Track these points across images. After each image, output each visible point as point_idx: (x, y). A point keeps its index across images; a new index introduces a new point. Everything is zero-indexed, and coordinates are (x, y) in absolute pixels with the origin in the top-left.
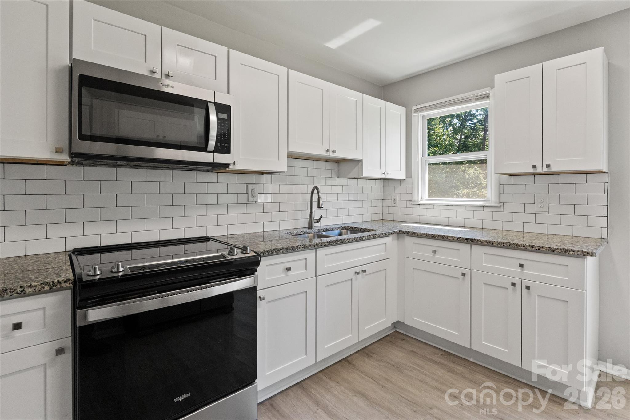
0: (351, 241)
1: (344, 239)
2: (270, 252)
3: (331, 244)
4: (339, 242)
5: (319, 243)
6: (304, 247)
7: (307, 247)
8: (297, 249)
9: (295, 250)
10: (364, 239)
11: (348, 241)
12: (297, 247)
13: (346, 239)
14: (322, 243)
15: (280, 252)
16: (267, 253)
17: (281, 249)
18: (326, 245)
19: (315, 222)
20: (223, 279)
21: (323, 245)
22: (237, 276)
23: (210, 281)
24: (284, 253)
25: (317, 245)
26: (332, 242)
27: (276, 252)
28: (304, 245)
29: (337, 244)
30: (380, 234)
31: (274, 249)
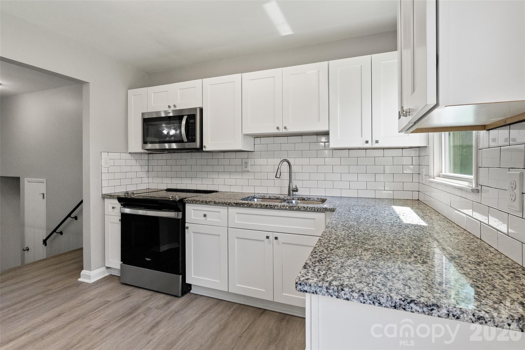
0: (259, 206)
1: (252, 204)
2: (191, 201)
3: (238, 206)
4: (246, 205)
5: (227, 202)
6: (215, 203)
7: (217, 203)
8: (209, 203)
9: (207, 203)
10: (276, 208)
11: (256, 206)
12: (209, 202)
13: (254, 204)
14: (230, 203)
15: (198, 203)
16: (189, 202)
17: (198, 201)
18: (233, 205)
19: (293, 191)
20: (168, 210)
21: (231, 205)
22: (174, 211)
23: (163, 210)
24: (200, 204)
25: (225, 203)
26: (239, 204)
27: (195, 202)
28: (214, 201)
29: (244, 207)
30: (300, 207)
31: (194, 200)
